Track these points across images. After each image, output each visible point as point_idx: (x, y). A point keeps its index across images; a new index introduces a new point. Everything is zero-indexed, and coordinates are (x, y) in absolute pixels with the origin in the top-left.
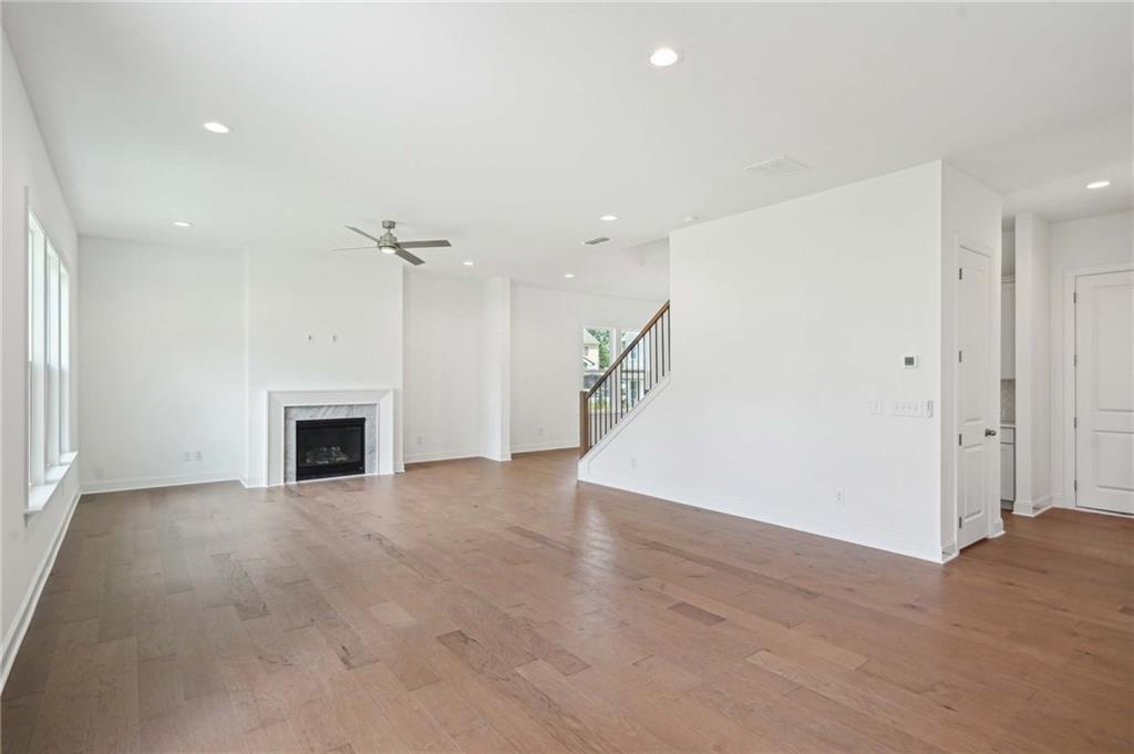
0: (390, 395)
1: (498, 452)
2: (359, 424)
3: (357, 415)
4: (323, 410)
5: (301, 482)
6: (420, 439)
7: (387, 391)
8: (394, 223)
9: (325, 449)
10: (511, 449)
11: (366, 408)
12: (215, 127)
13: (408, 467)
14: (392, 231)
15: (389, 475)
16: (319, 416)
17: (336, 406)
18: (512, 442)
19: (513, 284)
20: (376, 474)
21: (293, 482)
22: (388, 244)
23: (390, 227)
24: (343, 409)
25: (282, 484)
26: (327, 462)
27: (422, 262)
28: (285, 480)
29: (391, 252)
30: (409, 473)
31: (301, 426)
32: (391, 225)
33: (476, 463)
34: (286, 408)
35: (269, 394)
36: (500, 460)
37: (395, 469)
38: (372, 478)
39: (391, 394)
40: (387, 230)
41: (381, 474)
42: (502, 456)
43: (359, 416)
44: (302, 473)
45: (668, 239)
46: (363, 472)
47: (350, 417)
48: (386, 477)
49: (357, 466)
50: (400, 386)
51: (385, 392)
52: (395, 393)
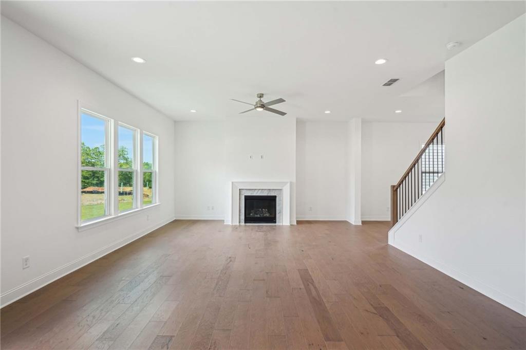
1: (354, 220)
2: (273, 199)
3: (272, 194)
4: (256, 191)
5: (246, 224)
6: (311, 208)
8: (263, 94)
9: (260, 210)
10: (361, 218)
11: (277, 191)
12: (138, 60)
13: (299, 222)
14: (262, 99)
15: (287, 226)
16: (255, 194)
17: (263, 189)
18: (362, 215)
19: (364, 122)
20: (281, 224)
21: (243, 224)
22: (260, 106)
23: (260, 97)
24: (266, 191)
25: (238, 224)
26: (259, 216)
27: (286, 114)
28: (239, 222)
29: (260, 109)
30: (300, 226)
31: (247, 198)
32: (261, 96)
34: (240, 189)
35: (233, 183)
36: (354, 224)
37: (290, 222)
38: (279, 226)
39: (288, 185)
40: (258, 99)
42: (355, 222)
43: (273, 195)
44: (247, 220)
46: (275, 222)
47: (269, 195)
49: (272, 219)
50: (294, 180)
51: (286, 183)
52: (291, 183)
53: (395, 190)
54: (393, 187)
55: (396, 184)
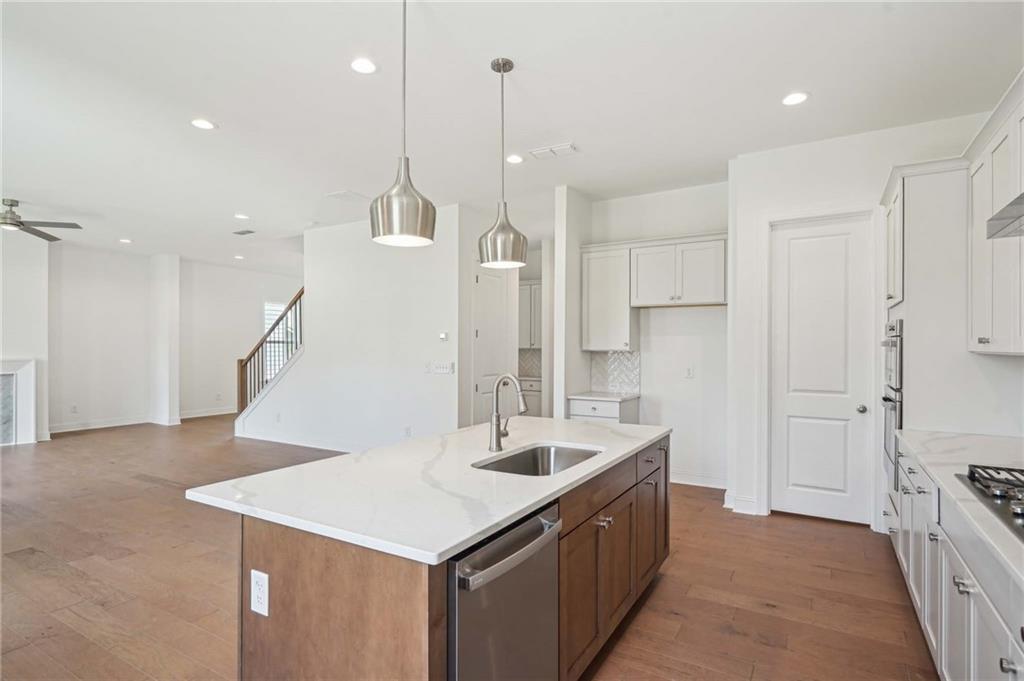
0: (31, 368)
1: (165, 416)
7: (28, 361)
8: (17, 202)
10: (181, 414)
14: (14, 209)
15: (30, 444)
18: (181, 409)
19: (181, 260)
20: (13, 443)
22: (8, 221)
23: (12, 205)
27: (59, 240)
30: (56, 441)
32: (14, 203)
33: (147, 429)
36: (167, 424)
37: (37, 436)
38: (7, 448)
39: (33, 363)
40: (8, 208)
41: (18, 443)
45: (303, 236)
48: (25, 447)
50: (44, 357)
51: (24, 362)
52: (38, 363)
53: (243, 365)
54: (241, 361)
55: (245, 357)
